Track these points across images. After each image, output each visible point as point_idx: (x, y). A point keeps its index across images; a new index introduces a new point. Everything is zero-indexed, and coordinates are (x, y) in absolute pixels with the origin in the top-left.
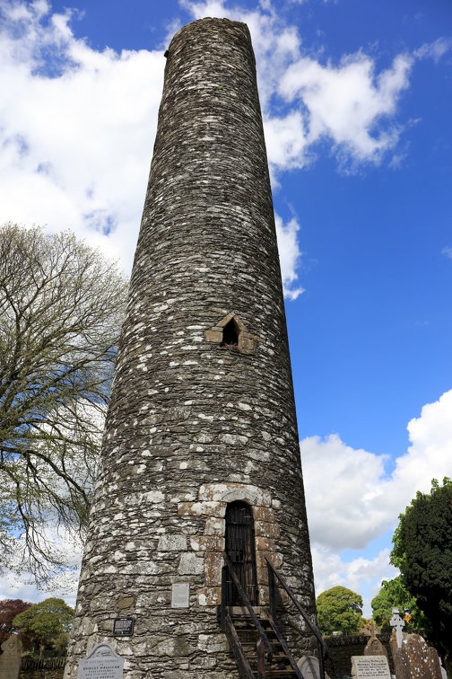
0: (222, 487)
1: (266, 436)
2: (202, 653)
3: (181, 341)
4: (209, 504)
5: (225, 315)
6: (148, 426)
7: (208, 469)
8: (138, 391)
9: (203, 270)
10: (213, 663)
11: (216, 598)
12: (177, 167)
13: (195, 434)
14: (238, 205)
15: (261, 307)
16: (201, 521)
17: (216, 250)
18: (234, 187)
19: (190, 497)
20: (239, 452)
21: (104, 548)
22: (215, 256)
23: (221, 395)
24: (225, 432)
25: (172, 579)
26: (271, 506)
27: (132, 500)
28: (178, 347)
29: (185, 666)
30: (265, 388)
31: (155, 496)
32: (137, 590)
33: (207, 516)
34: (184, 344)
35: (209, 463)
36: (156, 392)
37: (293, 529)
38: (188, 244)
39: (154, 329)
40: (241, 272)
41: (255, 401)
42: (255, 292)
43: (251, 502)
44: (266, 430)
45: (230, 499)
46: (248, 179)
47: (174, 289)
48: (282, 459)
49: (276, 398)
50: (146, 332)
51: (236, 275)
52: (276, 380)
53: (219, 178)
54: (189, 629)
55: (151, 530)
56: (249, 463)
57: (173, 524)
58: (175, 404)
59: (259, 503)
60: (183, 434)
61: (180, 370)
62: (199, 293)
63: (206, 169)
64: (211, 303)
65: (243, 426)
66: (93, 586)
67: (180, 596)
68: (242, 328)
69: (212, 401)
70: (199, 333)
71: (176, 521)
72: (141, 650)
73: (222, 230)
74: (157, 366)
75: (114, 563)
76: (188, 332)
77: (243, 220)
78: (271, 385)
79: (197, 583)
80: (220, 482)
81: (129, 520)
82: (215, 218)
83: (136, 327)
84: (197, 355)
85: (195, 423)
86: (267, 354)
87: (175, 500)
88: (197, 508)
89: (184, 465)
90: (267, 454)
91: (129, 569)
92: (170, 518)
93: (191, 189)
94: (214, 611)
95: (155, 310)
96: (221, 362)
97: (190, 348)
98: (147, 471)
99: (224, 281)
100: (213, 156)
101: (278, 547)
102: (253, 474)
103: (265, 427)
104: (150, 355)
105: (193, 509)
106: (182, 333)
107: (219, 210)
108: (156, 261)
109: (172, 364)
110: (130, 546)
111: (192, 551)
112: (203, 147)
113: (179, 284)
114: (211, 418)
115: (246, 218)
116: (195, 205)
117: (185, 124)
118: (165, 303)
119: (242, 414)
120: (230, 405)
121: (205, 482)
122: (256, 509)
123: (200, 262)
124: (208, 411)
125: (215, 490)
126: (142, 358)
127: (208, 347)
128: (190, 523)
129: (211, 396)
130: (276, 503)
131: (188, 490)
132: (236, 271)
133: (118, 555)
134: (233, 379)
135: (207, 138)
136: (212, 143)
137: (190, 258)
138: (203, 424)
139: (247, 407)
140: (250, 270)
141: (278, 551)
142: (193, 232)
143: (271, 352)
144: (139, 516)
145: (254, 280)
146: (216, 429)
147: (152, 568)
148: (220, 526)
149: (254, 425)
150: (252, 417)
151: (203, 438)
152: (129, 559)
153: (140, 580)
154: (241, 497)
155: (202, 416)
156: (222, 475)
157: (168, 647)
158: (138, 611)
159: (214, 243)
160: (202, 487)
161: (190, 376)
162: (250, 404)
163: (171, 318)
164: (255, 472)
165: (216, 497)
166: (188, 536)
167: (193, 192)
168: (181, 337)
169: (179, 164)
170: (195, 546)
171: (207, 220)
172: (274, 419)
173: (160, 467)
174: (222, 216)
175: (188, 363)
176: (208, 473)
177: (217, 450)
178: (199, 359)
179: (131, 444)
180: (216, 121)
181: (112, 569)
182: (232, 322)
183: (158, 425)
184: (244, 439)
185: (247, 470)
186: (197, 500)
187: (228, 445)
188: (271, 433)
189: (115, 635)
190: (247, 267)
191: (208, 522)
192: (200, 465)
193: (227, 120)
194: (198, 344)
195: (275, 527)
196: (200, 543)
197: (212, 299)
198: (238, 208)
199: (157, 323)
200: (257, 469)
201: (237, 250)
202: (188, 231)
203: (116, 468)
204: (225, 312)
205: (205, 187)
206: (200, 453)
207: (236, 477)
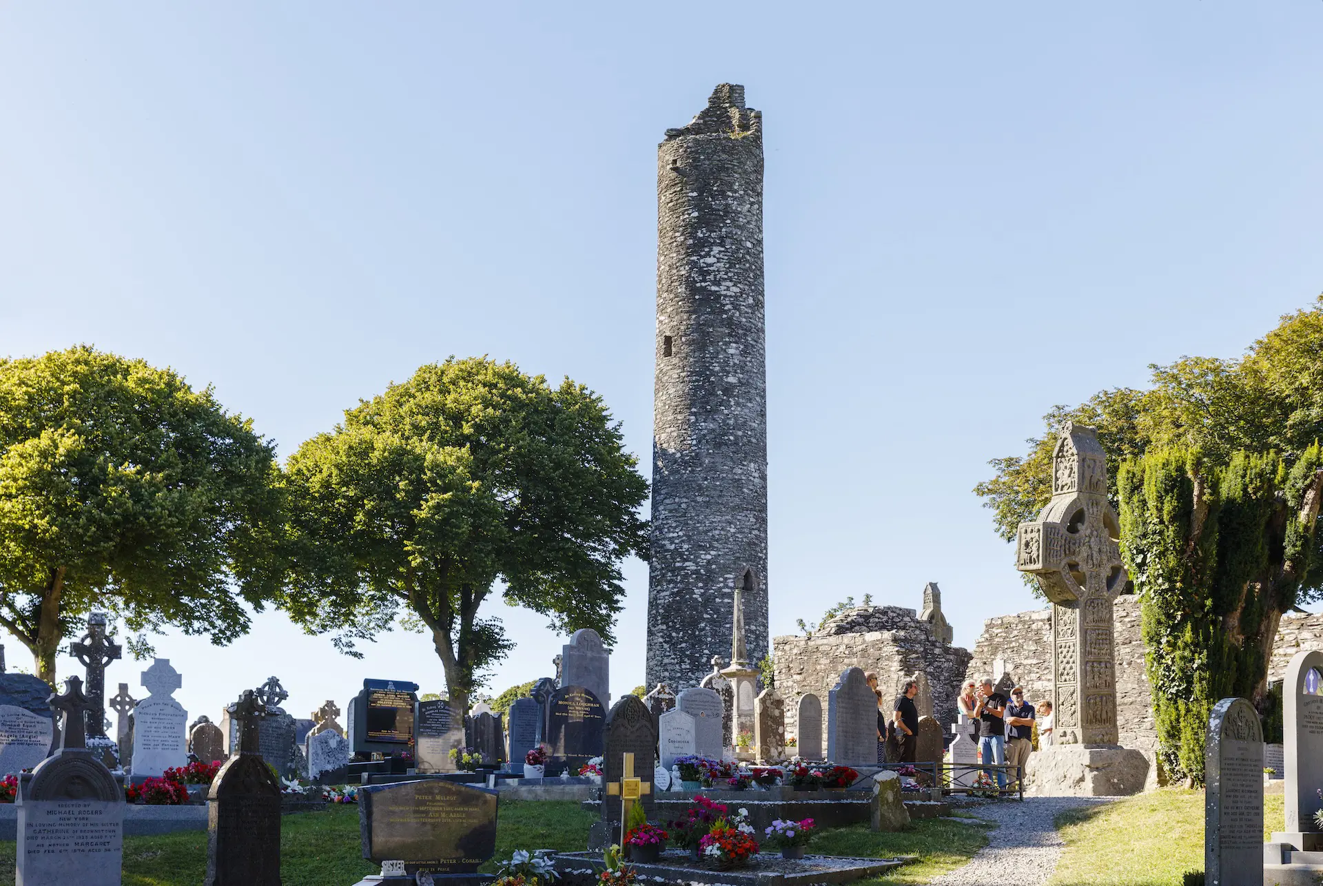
3: (722, 585)
6: (706, 636)
8: (696, 612)
9: (732, 530)
15: (761, 555)
18: (750, 441)
28: (720, 588)
34: (724, 588)
36: (709, 616)
41: (757, 623)
47: (716, 544)
50: (697, 572)
53: (740, 433)
58: (720, 626)
61: (722, 605)
63: (731, 422)
64: (738, 558)
68: (753, 575)
73: (743, 493)
74: (708, 600)
76: (726, 579)
93: (720, 445)
97: (726, 590)
100: (737, 404)
104: (702, 591)
106: (721, 579)
109: (717, 600)
112: (727, 391)
113: (717, 540)
118: (709, 554)
126: (697, 591)
134: (748, 611)
135: (731, 378)
139: (754, 627)
149: (757, 638)
150: (756, 633)
161: (727, 609)
163: (714, 566)
167: (723, 448)
168: (722, 582)
175: (726, 600)
182: (748, 571)
193: (746, 349)
194: (731, 588)
198: (752, 464)
199: (705, 568)
201: (751, 510)
204: (745, 564)
205: (731, 445)
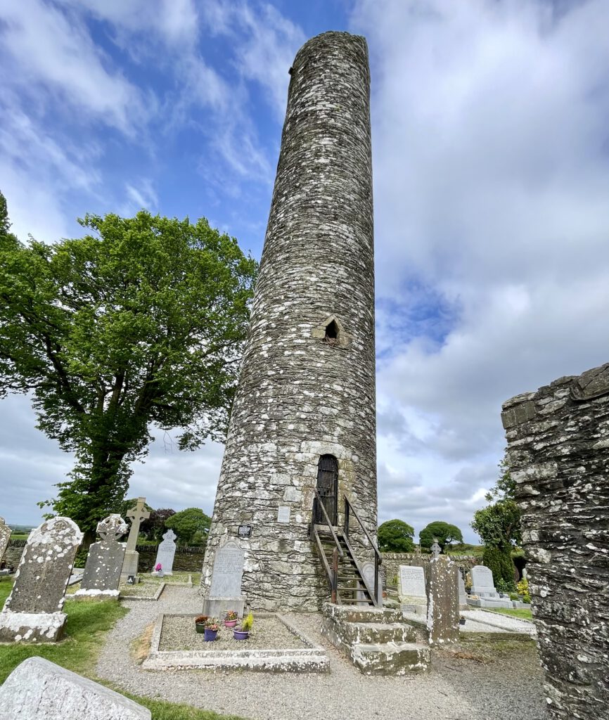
0: (318, 444)
1: (352, 410)
2: (296, 552)
3: (294, 335)
4: (307, 455)
5: (327, 318)
6: (267, 397)
7: (307, 430)
8: (261, 371)
9: (314, 279)
10: (303, 559)
11: (308, 518)
12: (296, 187)
13: (300, 406)
14: (345, 223)
15: (356, 312)
16: (301, 466)
17: (324, 263)
18: (342, 207)
19: (294, 449)
20: (330, 420)
21: (233, 480)
22: (323, 268)
23: (320, 378)
24: (322, 405)
25: (279, 503)
26: (351, 460)
27: (253, 448)
28: (291, 340)
29: (285, 559)
30: (354, 375)
31: (270, 446)
32: (255, 509)
33: (305, 463)
34: (296, 338)
35: (310, 427)
36: (274, 373)
37: (365, 478)
38: (303, 256)
39: (273, 325)
40: (343, 282)
41: (346, 384)
42: (353, 299)
43: (337, 456)
44: (352, 406)
45: (323, 452)
46: (355, 200)
47: (291, 294)
48: (362, 428)
49: (362, 383)
50: (268, 327)
51: (339, 284)
52: (363, 370)
53: (330, 198)
54: (289, 536)
55: (266, 470)
56: (338, 428)
57: (281, 467)
58: (287, 383)
59: (343, 457)
60: (291, 404)
61: (292, 358)
62: (309, 298)
63: (320, 190)
64: (318, 307)
65: (335, 402)
66: (224, 503)
67: (284, 515)
68: (341, 327)
69: (314, 382)
70: (308, 330)
71: (283, 465)
72: (256, 546)
73: (331, 246)
74: (275, 354)
75: (239, 490)
76: (299, 329)
77: (348, 237)
78: (359, 373)
79: (296, 507)
80: (316, 440)
81: (251, 462)
82: (325, 235)
83: (260, 323)
84: (305, 347)
85: (301, 397)
86: (357, 349)
87: (284, 450)
88: (299, 457)
89: (291, 427)
90: (351, 423)
91: (250, 494)
92: (280, 463)
93: (306, 208)
94: (306, 526)
95: (275, 310)
96: (323, 353)
97: (300, 341)
98: (265, 429)
99: (329, 290)
100: (328, 177)
101: (354, 488)
102: (340, 437)
103: (352, 404)
104: (270, 345)
105: (296, 457)
106: (294, 329)
107: (329, 228)
108: (277, 270)
109: (286, 353)
110: (251, 479)
111: (294, 486)
112: (318, 169)
114: (312, 395)
115: (350, 236)
116: (309, 223)
117: (305, 145)
118: (283, 305)
119: (335, 392)
120: (327, 386)
121: (305, 439)
122: (340, 461)
123: (311, 273)
124: (310, 389)
125: (312, 446)
126: (265, 347)
127: (314, 341)
128: (293, 467)
129: (313, 378)
130: (355, 458)
131: (293, 444)
132: (339, 282)
133: (243, 485)
134: (331, 367)
135: (322, 160)
136: (326, 165)
137: (304, 269)
138: (306, 398)
139: (340, 388)
140: (351, 281)
141: (353, 491)
142: (307, 246)
143: (361, 348)
144: (258, 459)
145: (353, 289)
146: (316, 403)
147: (266, 495)
148: (314, 471)
149: (344, 401)
150: (342, 396)
151: (306, 408)
152: (250, 488)
153: (256, 502)
154: (330, 453)
155: (306, 392)
156: (319, 435)
157: (274, 546)
158: (255, 522)
159: (323, 257)
160: (304, 443)
161: (299, 363)
162: (342, 386)
163: (287, 317)
164: (342, 435)
165: (312, 450)
166: (291, 475)
167: (309, 210)
168: (294, 332)
169: (298, 184)
170: (296, 482)
171: (319, 236)
172: (359, 398)
173: (274, 427)
174: (331, 233)
175: (298, 352)
176: (309, 433)
177: (315, 418)
178: (305, 350)
179: (254, 409)
180: (331, 143)
181: (238, 494)
182: (333, 323)
183: (275, 396)
184: (335, 411)
185: (336, 434)
186: (299, 452)
187: (323, 415)
188: (356, 408)
189: (239, 535)
190: (347, 278)
191: (306, 467)
192: (303, 428)
193: (340, 143)
194: (306, 338)
195: (353, 475)
196: (300, 481)
197: (319, 304)
198: (345, 226)
199: (277, 320)
200: (343, 433)
201: (341, 263)
202: (303, 245)
203: (243, 426)
204: (328, 314)
205: (319, 207)
206: (304, 420)
207: (327, 437)
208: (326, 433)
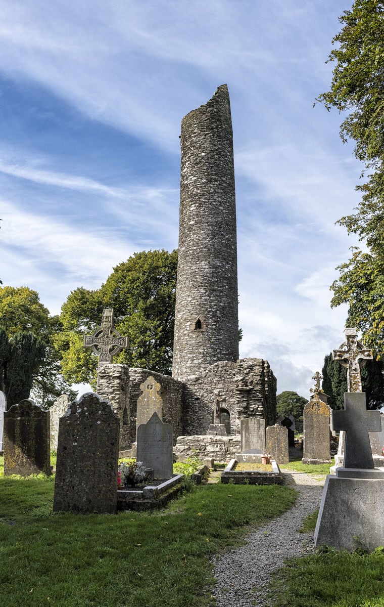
5: (196, 318)
13: (187, 361)
18: (202, 251)
22: (194, 292)
23: (194, 348)
35: (190, 370)
38: (186, 287)
39: (178, 324)
40: (203, 296)
46: (209, 241)
51: (201, 298)
52: (215, 337)
61: (184, 340)
62: (189, 310)
65: (201, 357)
68: (203, 321)
69: (192, 350)
70: (189, 326)
76: (186, 326)
84: (188, 335)
86: (212, 329)
95: (178, 316)
97: (186, 332)
99: (197, 303)
100: (194, 234)
107: (195, 267)
109: (182, 338)
113: (183, 306)
115: (206, 267)
118: (180, 314)
119: (200, 353)
123: (189, 296)
127: (191, 331)
134: (198, 341)
135: (192, 222)
136: (193, 225)
137: (186, 294)
138: (189, 358)
140: (207, 293)
143: (214, 327)
146: (193, 359)
149: (204, 356)
150: (204, 353)
156: (194, 373)
161: (186, 342)
162: (204, 349)
163: (181, 320)
168: (184, 328)
175: (186, 337)
182: (199, 320)
187: (196, 364)
194: (188, 330)
197: (192, 312)
202: (186, 280)
207: (197, 373)
208: (197, 371)
